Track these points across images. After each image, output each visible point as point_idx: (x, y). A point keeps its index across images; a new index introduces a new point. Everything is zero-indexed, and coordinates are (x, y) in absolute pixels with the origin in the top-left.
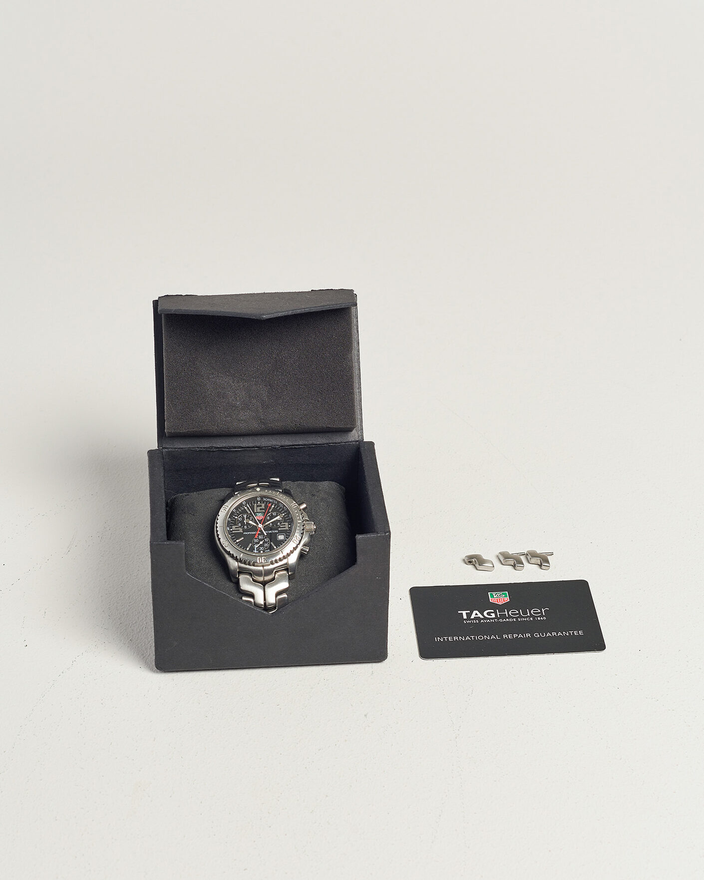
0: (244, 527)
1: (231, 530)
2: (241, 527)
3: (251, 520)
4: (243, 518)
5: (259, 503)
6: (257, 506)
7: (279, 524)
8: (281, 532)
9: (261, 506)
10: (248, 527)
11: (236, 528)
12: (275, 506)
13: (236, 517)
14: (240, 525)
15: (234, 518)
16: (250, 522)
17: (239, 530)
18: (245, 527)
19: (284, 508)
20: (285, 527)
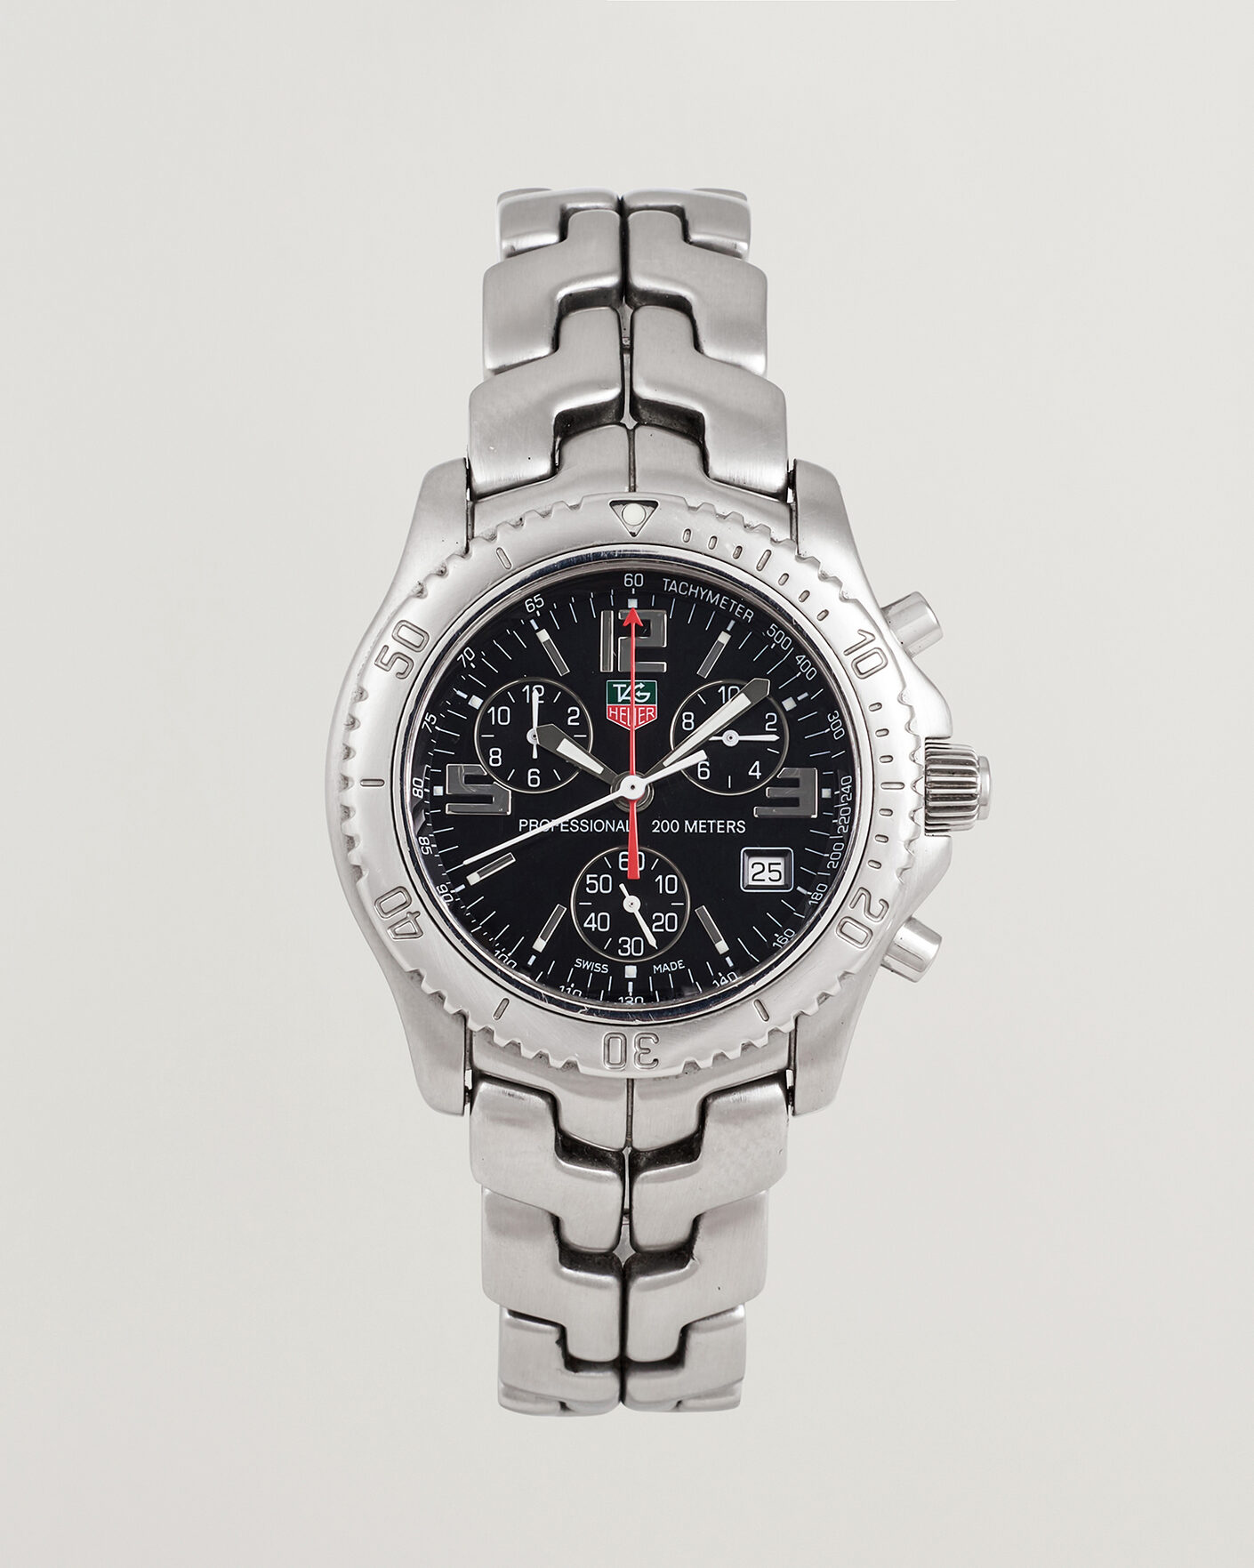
0: (520, 781)
1: (438, 791)
2: (501, 773)
3: (571, 733)
4: (522, 711)
5: (633, 603)
6: (621, 629)
7: (755, 771)
8: (766, 836)
9: (644, 629)
10: (548, 780)
11: (470, 780)
12: (736, 636)
13: (476, 702)
14: (496, 756)
15: (463, 706)
16: (567, 749)
17: (487, 799)
18: (532, 775)
19: (800, 659)
20: (794, 802)
